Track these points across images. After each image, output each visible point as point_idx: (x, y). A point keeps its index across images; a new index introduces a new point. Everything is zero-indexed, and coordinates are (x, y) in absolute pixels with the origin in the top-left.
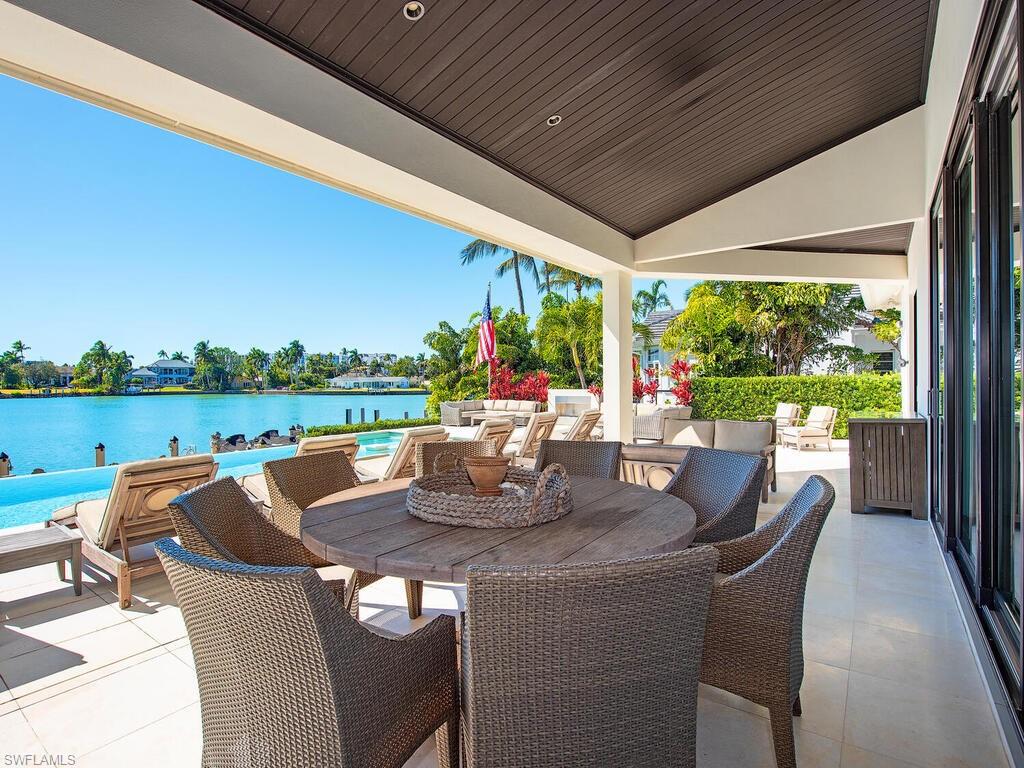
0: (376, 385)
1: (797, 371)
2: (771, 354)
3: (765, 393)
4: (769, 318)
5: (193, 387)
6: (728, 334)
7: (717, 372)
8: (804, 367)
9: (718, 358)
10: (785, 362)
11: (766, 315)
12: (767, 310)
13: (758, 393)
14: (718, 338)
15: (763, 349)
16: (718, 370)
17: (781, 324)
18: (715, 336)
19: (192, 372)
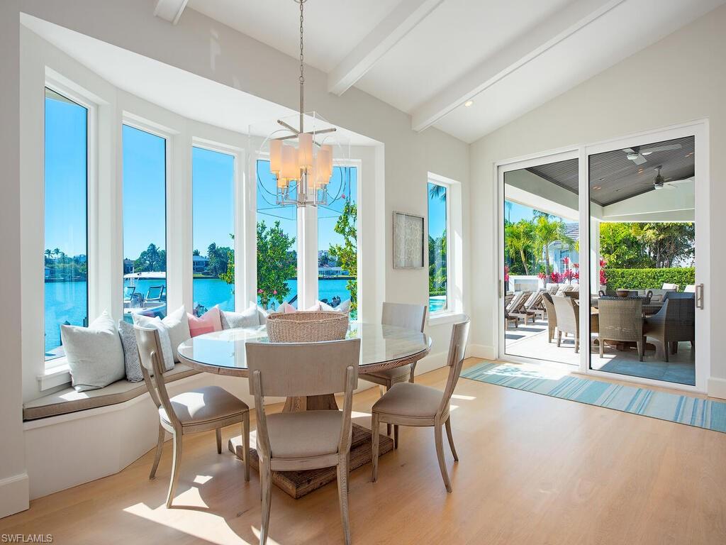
0: (328, 272)
1: (670, 265)
2: (652, 255)
3: (654, 278)
4: (654, 234)
5: (208, 274)
6: (624, 243)
7: (617, 265)
8: (674, 263)
9: (618, 257)
10: (662, 259)
11: (651, 231)
12: (651, 228)
13: (649, 278)
14: (617, 245)
15: (647, 251)
16: (617, 263)
17: (661, 237)
18: (615, 243)
19: (207, 264)
